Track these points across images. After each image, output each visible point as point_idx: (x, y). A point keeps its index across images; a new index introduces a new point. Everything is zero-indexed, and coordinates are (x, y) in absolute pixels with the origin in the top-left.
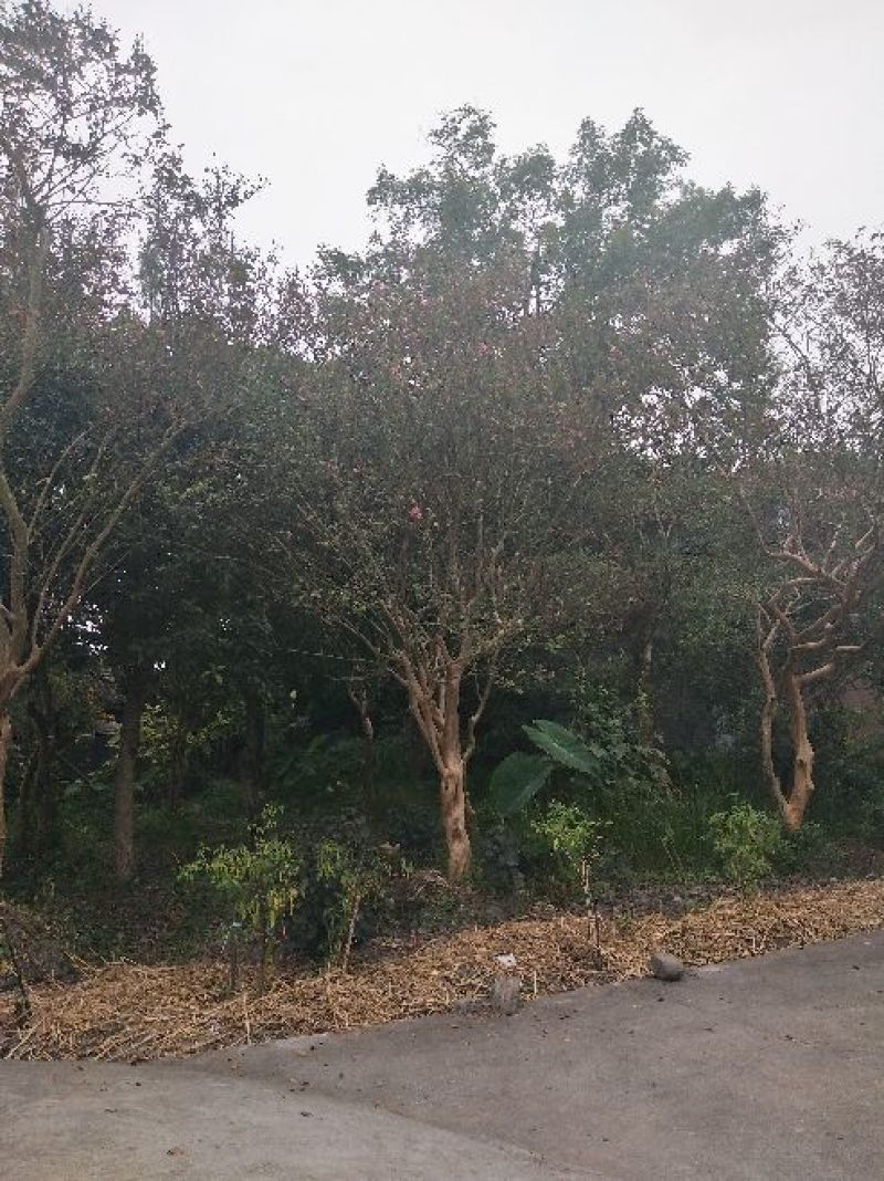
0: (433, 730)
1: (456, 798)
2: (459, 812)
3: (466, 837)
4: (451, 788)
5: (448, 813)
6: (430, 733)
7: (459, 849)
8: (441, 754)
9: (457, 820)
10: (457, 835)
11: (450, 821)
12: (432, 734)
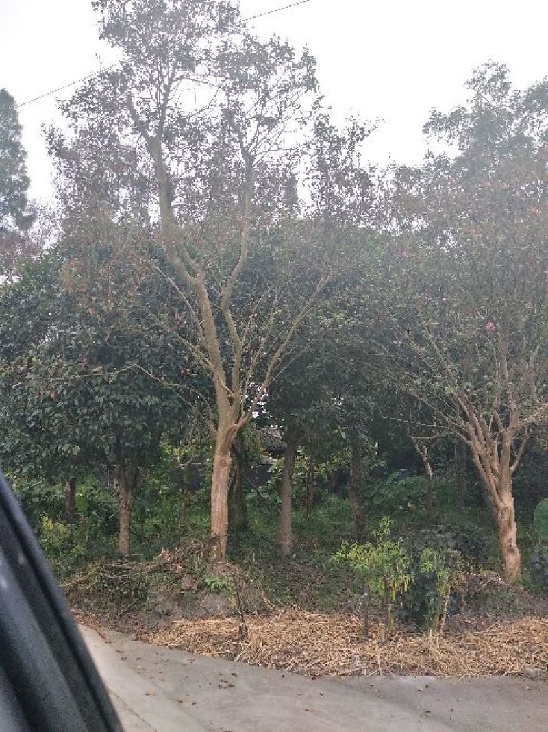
0: (492, 476)
1: (509, 524)
2: (512, 534)
3: (517, 551)
4: (506, 517)
5: (504, 534)
6: (490, 481)
7: (513, 560)
8: (498, 493)
9: (510, 541)
10: (511, 551)
11: (505, 540)
12: (492, 481)
